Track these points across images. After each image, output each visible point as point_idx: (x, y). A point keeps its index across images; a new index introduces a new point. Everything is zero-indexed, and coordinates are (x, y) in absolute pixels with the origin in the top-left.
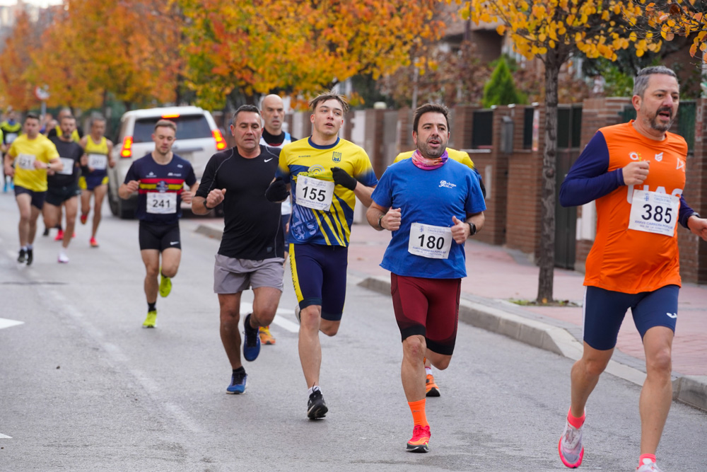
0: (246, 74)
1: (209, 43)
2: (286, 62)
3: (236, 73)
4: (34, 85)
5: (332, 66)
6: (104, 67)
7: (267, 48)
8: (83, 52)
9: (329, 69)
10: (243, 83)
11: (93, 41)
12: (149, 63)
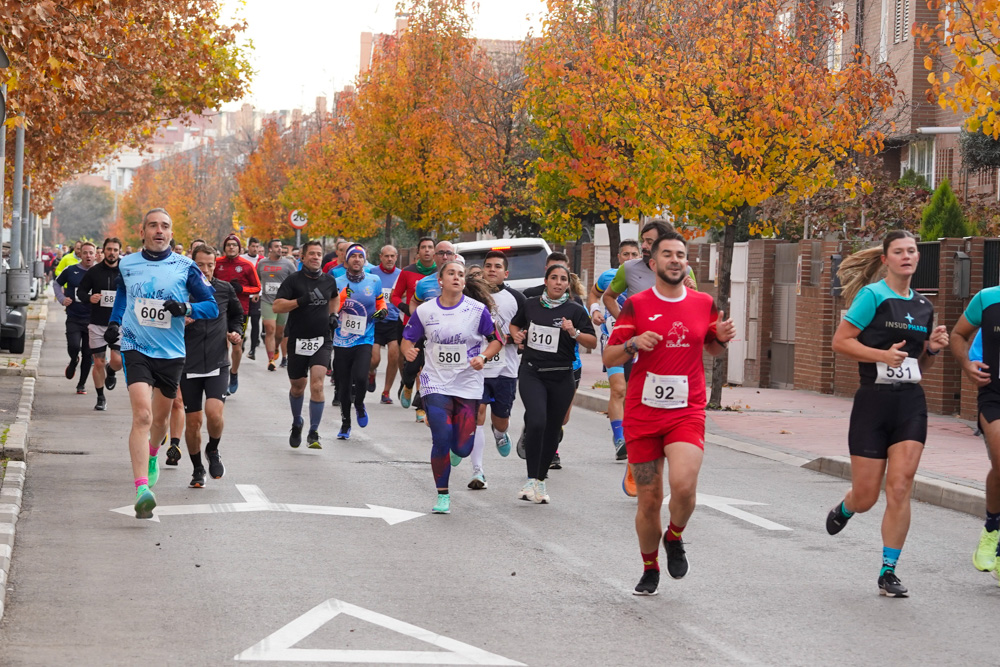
0: (611, 197)
1: (565, 157)
2: (683, 182)
3: (598, 195)
4: (288, 209)
5: (742, 188)
6: (395, 187)
7: (657, 165)
8: (369, 169)
9: (739, 191)
10: (607, 208)
11: (382, 156)
12: (465, 182)
